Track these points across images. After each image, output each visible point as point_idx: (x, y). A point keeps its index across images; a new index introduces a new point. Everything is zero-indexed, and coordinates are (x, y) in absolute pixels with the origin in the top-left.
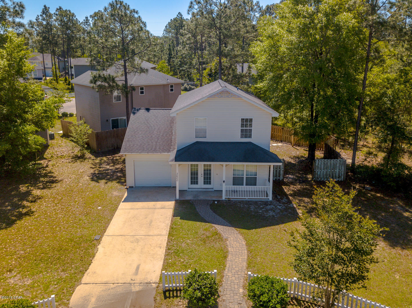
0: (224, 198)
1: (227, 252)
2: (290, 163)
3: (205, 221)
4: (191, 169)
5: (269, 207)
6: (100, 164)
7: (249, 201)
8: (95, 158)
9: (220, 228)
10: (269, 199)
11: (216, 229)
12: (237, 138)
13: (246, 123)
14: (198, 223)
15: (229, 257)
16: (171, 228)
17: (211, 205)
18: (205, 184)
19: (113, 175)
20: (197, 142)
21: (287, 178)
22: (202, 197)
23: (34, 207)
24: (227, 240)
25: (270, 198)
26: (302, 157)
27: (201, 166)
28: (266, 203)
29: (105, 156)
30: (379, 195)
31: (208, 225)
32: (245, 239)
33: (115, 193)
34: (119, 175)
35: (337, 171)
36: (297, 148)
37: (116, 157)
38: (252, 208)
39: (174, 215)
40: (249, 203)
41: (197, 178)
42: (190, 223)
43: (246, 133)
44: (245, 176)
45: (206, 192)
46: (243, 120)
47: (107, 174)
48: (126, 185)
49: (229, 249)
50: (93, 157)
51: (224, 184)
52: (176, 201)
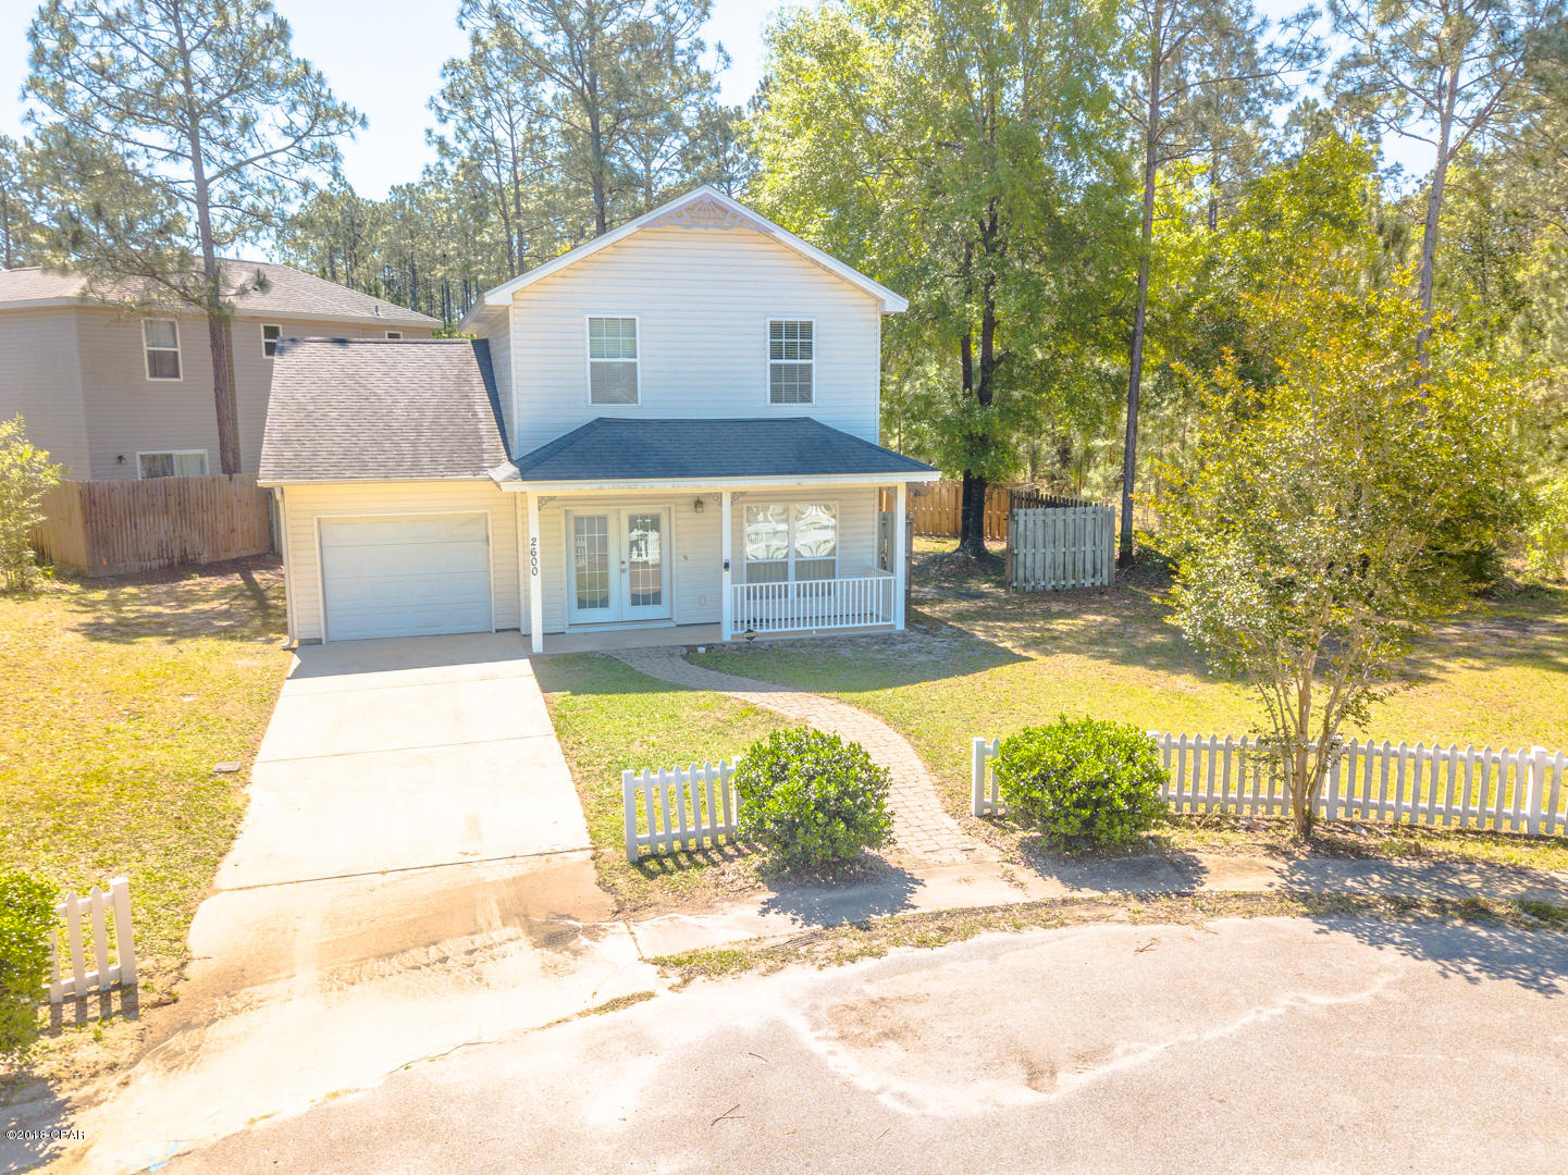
0: (729, 639)
6: (117, 604)
7: (822, 640)
8: (82, 591)
10: (891, 626)
13: (791, 340)
16: (558, 717)
17: (686, 657)
18: (635, 603)
20: (602, 422)
25: (899, 624)
27: (618, 524)
28: (894, 637)
29: (133, 585)
33: (245, 662)
35: (1089, 548)
37: (184, 586)
40: (825, 642)
41: (604, 580)
43: (792, 381)
44: (792, 560)
45: (648, 630)
46: (776, 329)
50: (72, 588)
51: (727, 575)
52: (536, 661)
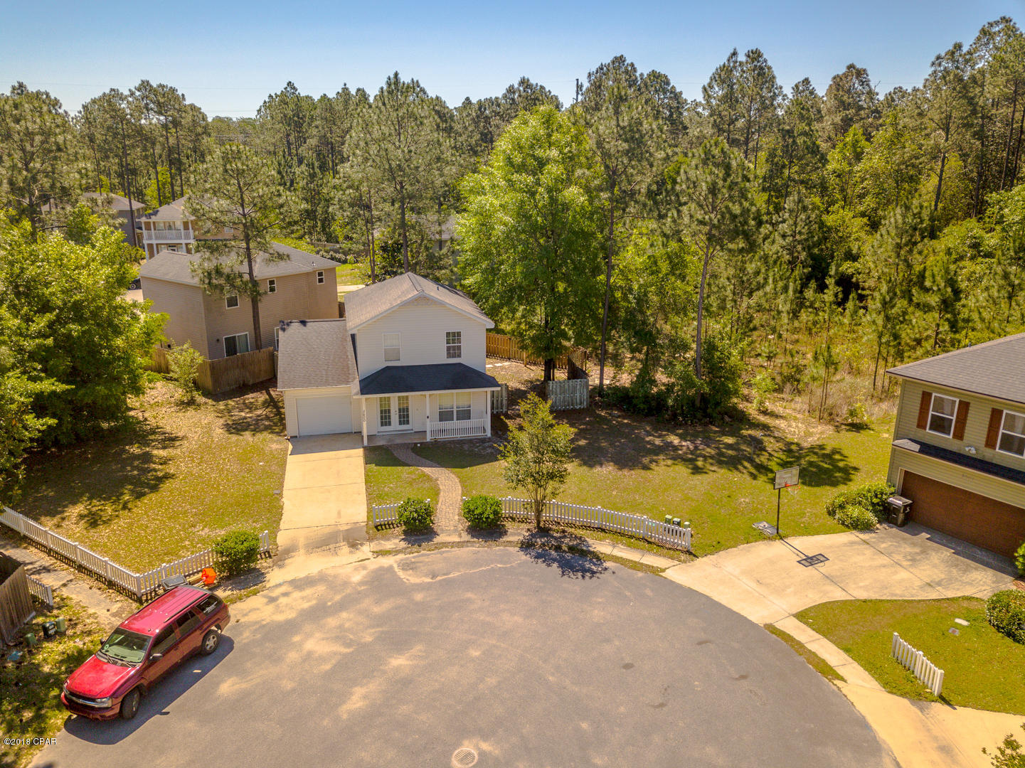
0: (428, 440)
1: (439, 489)
2: (519, 390)
3: (409, 466)
4: (381, 405)
5: (487, 444)
6: (229, 411)
7: (461, 441)
8: (214, 403)
9: (427, 470)
10: (486, 435)
11: (422, 471)
12: (441, 358)
13: (453, 337)
14: (400, 468)
15: (442, 494)
16: (367, 475)
17: (412, 449)
18: (400, 424)
19: (257, 424)
20: (388, 368)
21: (513, 410)
22: (398, 441)
23: (171, 469)
24: (437, 480)
25: (489, 435)
26: (538, 380)
27: (394, 398)
28: (483, 441)
29: (231, 399)
30: (626, 421)
31: (412, 468)
32: (458, 477)
33: (274, 446)
34: (267, 423)
35: (578, 395)
36: (532, 368)
37: (248, 399)
38: (466, 447)
39: (367, 463)
40: (461, 442)
41: (389, 416)
42: (389, 468)
43: (454, 351)
44: (455, 410)
45: (403, 434)
46: (448, 334)
47: (249, 425)
48: (285, 436)
49: (441, 487)
50: (210, 402)
51: (428, 420)
52: (365, 448)
